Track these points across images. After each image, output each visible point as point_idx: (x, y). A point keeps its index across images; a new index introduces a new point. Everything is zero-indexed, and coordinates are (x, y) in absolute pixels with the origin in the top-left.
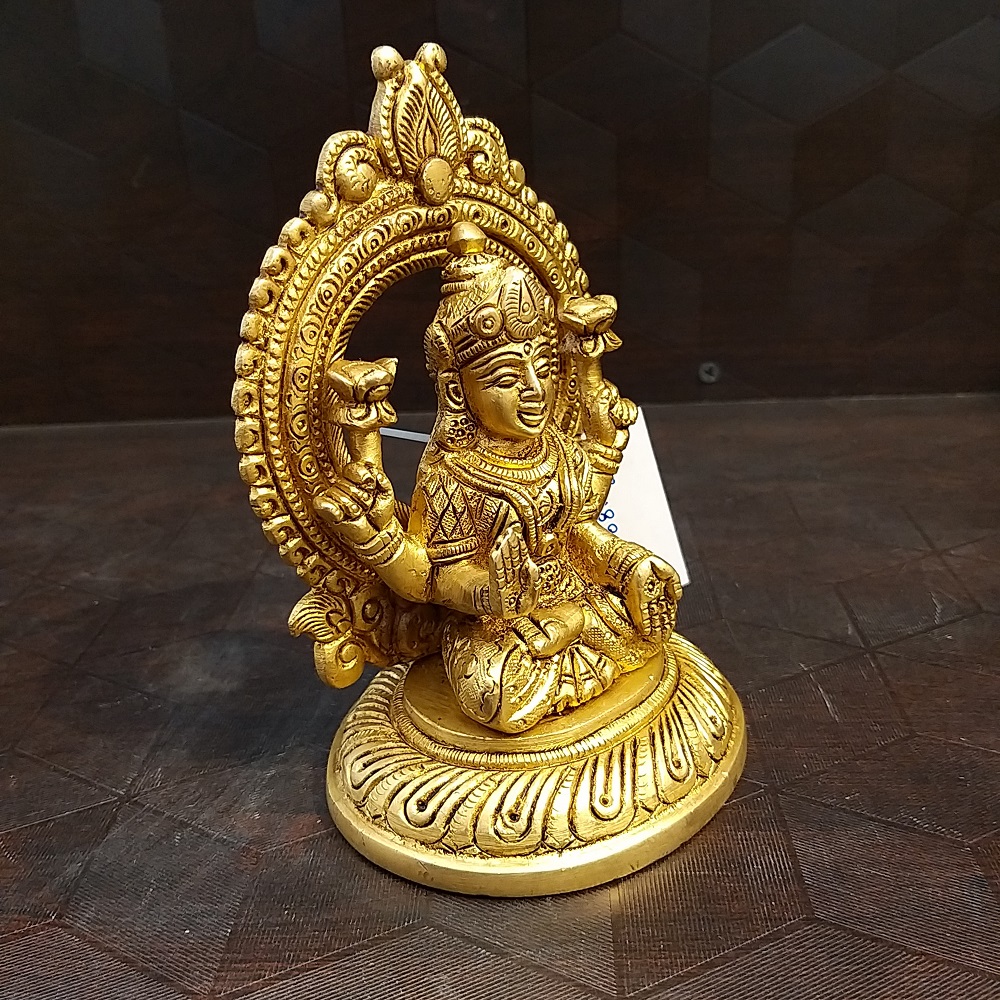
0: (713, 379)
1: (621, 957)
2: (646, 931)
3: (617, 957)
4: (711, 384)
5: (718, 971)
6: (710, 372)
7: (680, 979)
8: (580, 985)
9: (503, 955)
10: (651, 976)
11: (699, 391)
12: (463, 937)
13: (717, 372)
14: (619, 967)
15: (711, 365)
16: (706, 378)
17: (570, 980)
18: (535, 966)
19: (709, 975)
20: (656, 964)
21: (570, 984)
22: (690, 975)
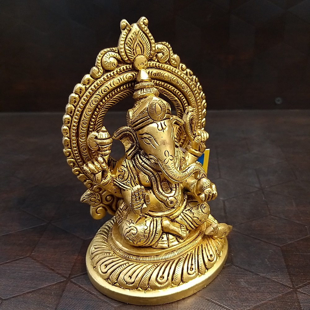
0: (279, 103)
1: (291, 276)
2: (296, 269)
6: (279, 101)
7: (309, 283)
8: (281, 284)
9: (257, 275)
10: (301, 282)
11: (274, 106)
12: (244, 269)
13: (281, 101)
14: (291, 279)
15: (278, 99)
16: (277, 102)
18: (267, 278)
20: (302, 279)
21: (278, 283)
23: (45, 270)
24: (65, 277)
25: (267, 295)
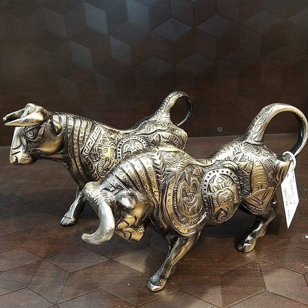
0: (221, 131)
4: (220, 132)
6: (220, 129)
11: (218, 134)
13: (221, 129)
16: (219, 131)
24: (42, 258)
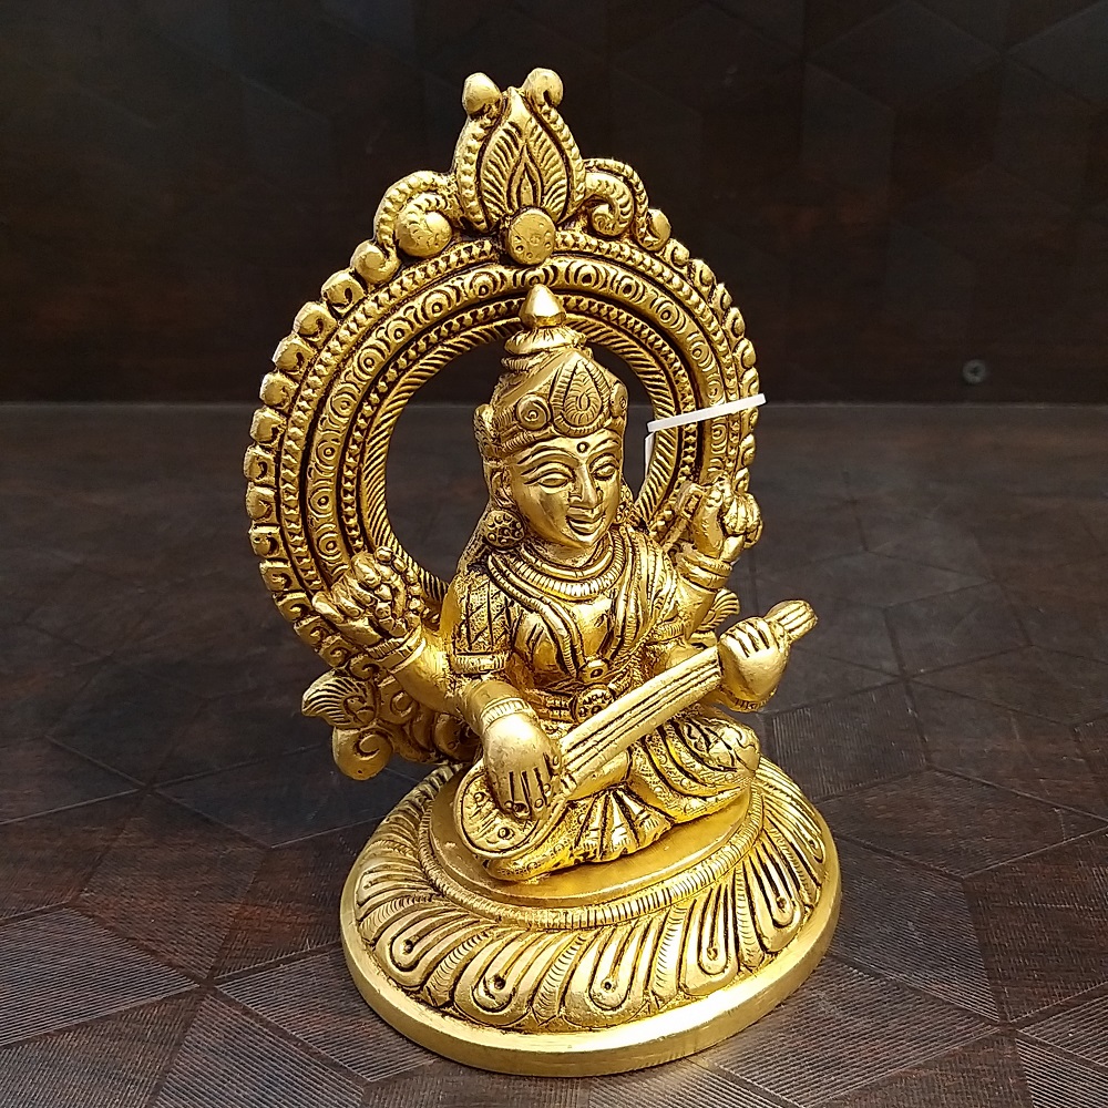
0: (977, 379)
1: (996, 984)
2: (1016, 960)
3: (993, 984)
4: (976, 384)
5: (1098, 1002)
6: (975, 371)
7: (1059, 1008)
8: (961, 1009)
9: (878, 976)
10: (1031, 1004)
13: (983, 371)
14: (997, 994)
15: (975, 364)
16: (970, 377)
17: (949, 1003)
18: (911, 988)
19: (1089, 1006)
20: (1034, 993)
21: (951, 1007)
22: (1069, 1005)
23: (125, 953)
25: (908, 1046)
